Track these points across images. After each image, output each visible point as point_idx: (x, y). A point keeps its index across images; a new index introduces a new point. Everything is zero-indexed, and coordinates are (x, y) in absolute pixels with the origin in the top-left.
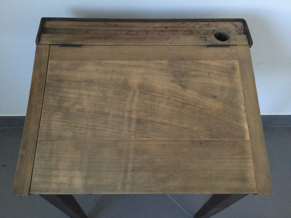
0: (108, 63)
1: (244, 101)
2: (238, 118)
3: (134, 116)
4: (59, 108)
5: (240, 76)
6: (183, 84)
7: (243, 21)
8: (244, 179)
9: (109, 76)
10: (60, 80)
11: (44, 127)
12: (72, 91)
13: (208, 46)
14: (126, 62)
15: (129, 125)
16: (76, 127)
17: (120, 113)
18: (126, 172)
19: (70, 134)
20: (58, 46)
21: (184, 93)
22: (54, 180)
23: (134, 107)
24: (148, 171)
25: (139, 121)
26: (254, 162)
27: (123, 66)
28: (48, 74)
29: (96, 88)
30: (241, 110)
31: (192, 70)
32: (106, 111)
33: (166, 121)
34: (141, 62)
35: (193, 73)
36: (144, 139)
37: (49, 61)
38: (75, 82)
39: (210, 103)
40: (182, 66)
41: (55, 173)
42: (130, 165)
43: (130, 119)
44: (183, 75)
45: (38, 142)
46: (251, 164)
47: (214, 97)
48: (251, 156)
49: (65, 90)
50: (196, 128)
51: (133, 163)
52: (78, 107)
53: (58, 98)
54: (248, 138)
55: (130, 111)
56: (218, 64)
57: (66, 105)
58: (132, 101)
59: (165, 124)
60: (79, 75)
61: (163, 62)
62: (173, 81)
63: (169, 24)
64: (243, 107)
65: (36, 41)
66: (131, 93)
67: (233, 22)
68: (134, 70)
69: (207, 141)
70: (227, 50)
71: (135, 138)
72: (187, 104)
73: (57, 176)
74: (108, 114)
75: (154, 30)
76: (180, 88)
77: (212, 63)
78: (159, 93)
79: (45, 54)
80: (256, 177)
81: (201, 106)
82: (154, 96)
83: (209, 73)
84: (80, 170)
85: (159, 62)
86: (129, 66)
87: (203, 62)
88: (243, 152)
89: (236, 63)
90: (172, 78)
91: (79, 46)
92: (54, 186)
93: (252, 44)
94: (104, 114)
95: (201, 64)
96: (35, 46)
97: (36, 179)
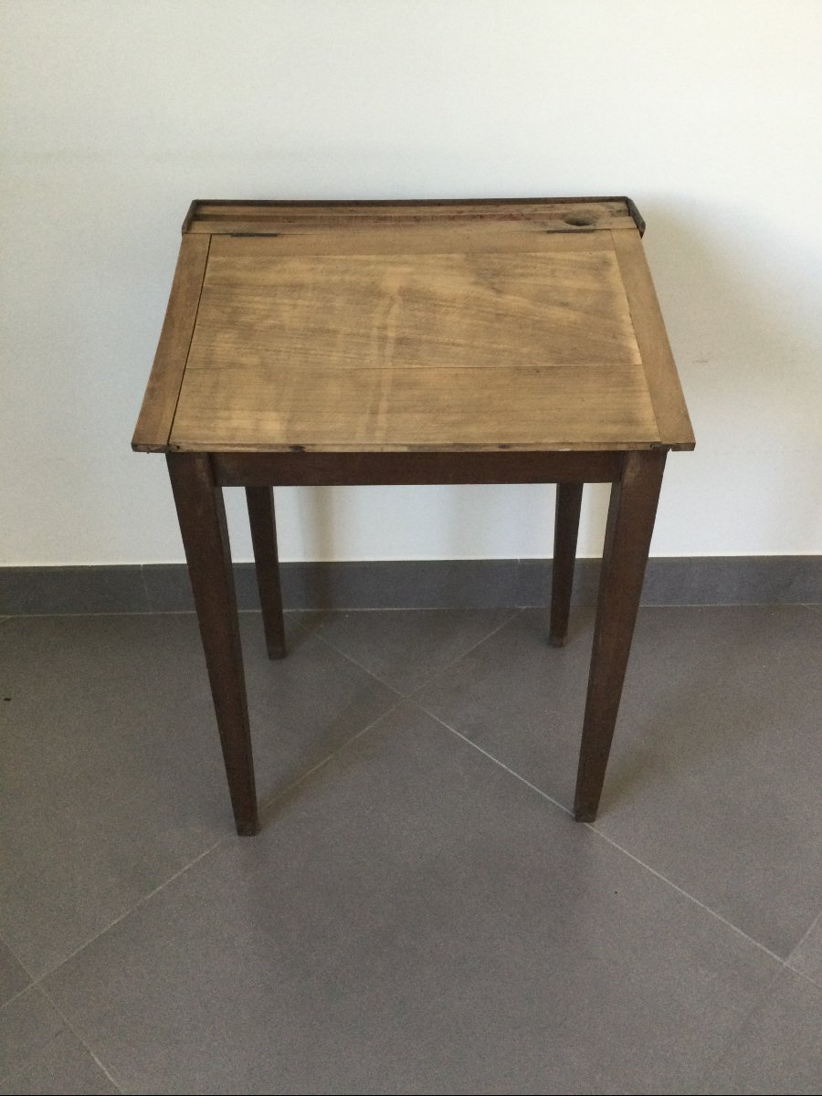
0: (334, 260)
1: (628, 308)
2: (616, 333)
3: (391, 334)
4: (232, 323)
5: (618, 274)
6: (496, 286)
7: (626, 200)
8: (631, 421)
9: (335, 278)
10: (232, 284)
11: (198, 350)
12: (257, 299)
13: (549, 232)
14: (373, 257)
15: (382, 347)
16: (267, 350)
17: (362, 331)
18: (374, 412)
19: (255, 360)
20: (229, 236)
21: (499, 299)
22: (221, 424)
23: (391, 321)
24: (422, 412)
25: (401, 341)
26: (653, 396)
27: (368, 263)
28: (207, 275)
29: (310, 295)
30: (622, 321)
31: (516, 266)
32: (332, 327)
33: (461, 341)
34: (406, 257)
35: (519, 271)
36: (414, 366)
37: (211, 258)
38: (265, 286)
39: (557, 313)
40: (494, 261)
41: (224, 414)
42: (384, 405)
43: (383, 339)
44: (496, 274)
45: (186, 372)
46: (645, 398)
47: (564, 305)
48: (645, 387)
49: (244, 298)
50: (525, 350)
51: (388, 400)
52: (271, 322)
53: (229, 310)
54: (638, 360)
55: (384, 327)
56: (574, 258)
57: (244, 319)
58: (387, 313)
59: (459, 345)
60: (272, 277)
61: (455, 256)
62: (476, 283)
63: (465, 209)
64: (627, 318)
65: (183, 228)
66: (387, 301)
67: (605, 203)
68: (390, 269)
69: (552, 368)
70: (591, 237)
71: (393, 365)
72: (506, 315)
73: (229, 418)
74: (335, 332)
75: (433, 217)
76: (492, 293)
77: (559, 256)
78: (446, 301)
79: (201, 248)
80: (657, 418)
81: (538, 318)
82: (435, 305)
83: (553, 271)
84: (276, 410)
85: (446, 255)
86: (378, 263)
87: (538, 254)
88: (628, 381)
89: (612, 255)
90: (473, 280)
91: (275, 235)
92: (222, 433)
93: (643, 225)
94: (328, 331)
95: (536, 257)
96: (179, 238)
97: (182, 423)
